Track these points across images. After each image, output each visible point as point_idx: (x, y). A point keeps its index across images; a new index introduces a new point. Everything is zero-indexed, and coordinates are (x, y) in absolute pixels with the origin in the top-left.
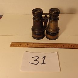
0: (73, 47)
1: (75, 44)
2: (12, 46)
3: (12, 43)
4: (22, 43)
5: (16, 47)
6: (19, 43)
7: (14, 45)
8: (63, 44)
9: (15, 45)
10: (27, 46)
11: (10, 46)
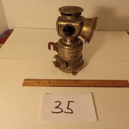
0: (115, 86)
1: (118, 81)
2: (26, 86)
3: (25, 80)
4: (41, 80)
5: (32, 86)
6: (36, 80)
7: (28, 83)
8: (101, 81)
9: (30, 84)
10: (48, 84)
11: (23, 85)
